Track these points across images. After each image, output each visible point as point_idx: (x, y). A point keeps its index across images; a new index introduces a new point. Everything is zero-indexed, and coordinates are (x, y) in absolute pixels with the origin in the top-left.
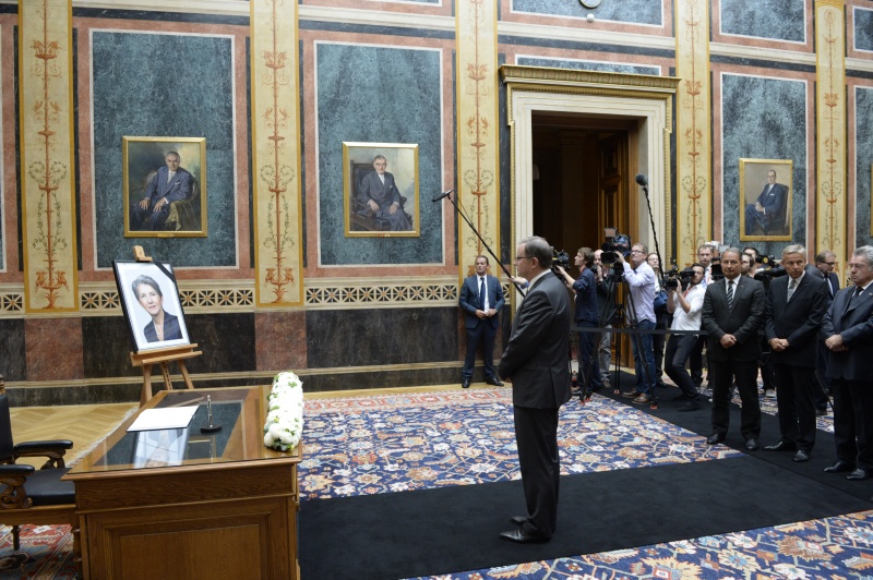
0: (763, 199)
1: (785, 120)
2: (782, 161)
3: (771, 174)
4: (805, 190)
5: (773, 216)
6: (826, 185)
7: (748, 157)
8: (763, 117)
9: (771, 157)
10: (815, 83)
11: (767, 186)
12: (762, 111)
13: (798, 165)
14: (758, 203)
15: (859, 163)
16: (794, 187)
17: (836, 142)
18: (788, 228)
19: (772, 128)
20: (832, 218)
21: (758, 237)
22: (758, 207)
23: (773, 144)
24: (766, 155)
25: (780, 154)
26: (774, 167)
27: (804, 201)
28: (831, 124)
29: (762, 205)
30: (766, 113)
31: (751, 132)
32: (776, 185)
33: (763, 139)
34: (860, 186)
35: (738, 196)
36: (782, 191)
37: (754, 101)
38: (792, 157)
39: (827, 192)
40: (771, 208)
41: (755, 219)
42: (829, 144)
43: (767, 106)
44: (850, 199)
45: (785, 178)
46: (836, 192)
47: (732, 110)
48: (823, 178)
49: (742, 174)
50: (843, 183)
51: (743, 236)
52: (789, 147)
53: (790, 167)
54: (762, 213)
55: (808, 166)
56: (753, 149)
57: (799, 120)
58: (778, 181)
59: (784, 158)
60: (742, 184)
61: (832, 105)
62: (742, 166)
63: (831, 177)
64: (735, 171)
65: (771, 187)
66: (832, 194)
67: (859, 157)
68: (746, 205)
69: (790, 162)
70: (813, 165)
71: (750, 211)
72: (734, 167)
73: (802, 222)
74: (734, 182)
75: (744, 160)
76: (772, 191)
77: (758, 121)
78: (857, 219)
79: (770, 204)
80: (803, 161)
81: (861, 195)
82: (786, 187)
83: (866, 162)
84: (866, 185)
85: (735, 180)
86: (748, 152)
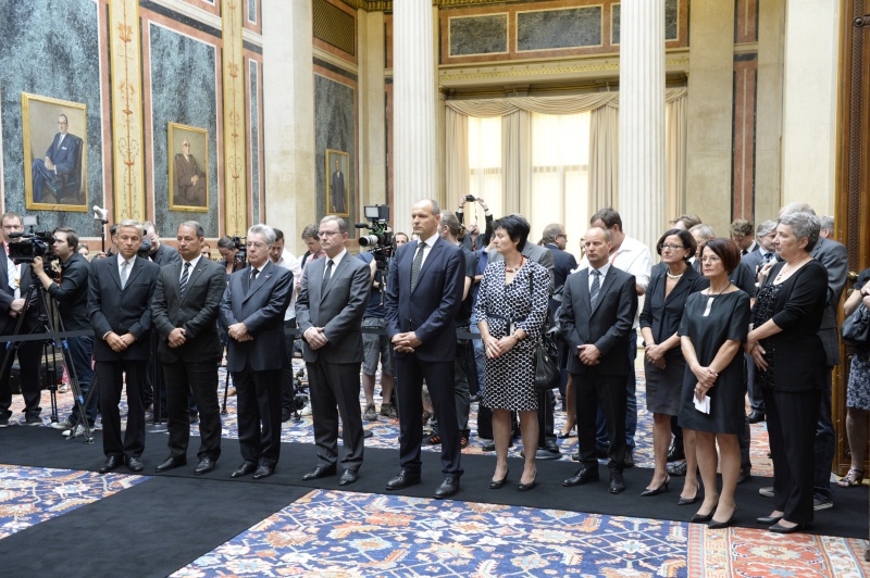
0: (53, 152)
1: (75, 48)
2: (74, 104)
3: (62, 119)
4: (100, 146)
5: (66, 176)
6: (123, 141)
7: (33, 91)
8: (50, 39)
9: (60, 97)
10: (107, 5)
11: (58, 136)
12: (47, 30)
13: (91, 112)
14: (47, 158)
15: (156, 119)
16: (89, 142)
17: (132, 89)
18: (84, 194)
19: (60, 57)
20: (130, 185)
21: (49, 206)
22: (48, 164)
23: (62, 78)
24: (54, 93)
25: (71, 94)
26: (65, 111)
27: (100, 160)
28: (126, 64)
29: (53, 161)
30: (52, 33)
31: (35, 57)
32: (68, 135)
33: (49, 69)
34: (157, 148)
35: (21, 145)
36: (75, 144)
37: (37, 14)
38: (85, 101)
39: (124, 150)
40: (63, 166)
41: (44, 180)
42: (124, 89)
43: (53, 25)
44: (147, 162)
45: (78, 128)
46: (133, 152)
47: (9, 19)
48: (119, 132)
49: (25, 115)
50: (140, 141)
51: (30, 203)
52: (81, 85)
53: (84, 113)
54: (52, 172)
55: (103, 115)
56: (38, 81)
57: (91, 52)
58: (71, 131)
59: (76, 100)
60: (26, 128)
61: (127, 40)
62: (25, 103)
63: (128, 133)
64: (16, 109)
65: (63, 137)
66: (129, 154)
67: (155, 112)
68: (33, 160)
69: (84, 106)
70: (108, 114)
71: (38, 168)
72: (15, 103)
73: (98, 188)
74: (16, 126)
75: (27, 95)
76: (64, 143)
77: (43, 43)
78: (156, 187)
79: (63, 161)
80: (97, 108)
81: (158, 159)
82: (80, 140)
83: (162, 118)
84: (163, 147)
85: (17, 123)
86: (32, 85)
